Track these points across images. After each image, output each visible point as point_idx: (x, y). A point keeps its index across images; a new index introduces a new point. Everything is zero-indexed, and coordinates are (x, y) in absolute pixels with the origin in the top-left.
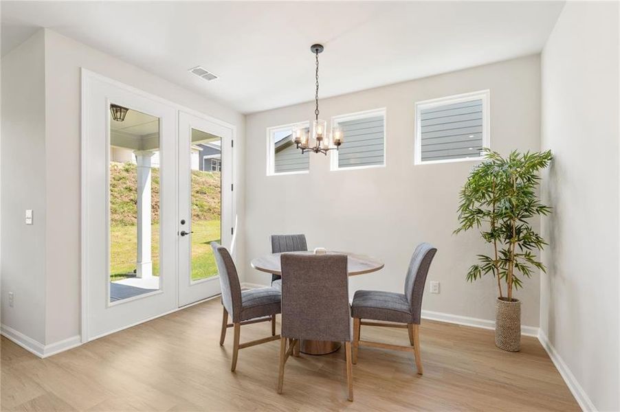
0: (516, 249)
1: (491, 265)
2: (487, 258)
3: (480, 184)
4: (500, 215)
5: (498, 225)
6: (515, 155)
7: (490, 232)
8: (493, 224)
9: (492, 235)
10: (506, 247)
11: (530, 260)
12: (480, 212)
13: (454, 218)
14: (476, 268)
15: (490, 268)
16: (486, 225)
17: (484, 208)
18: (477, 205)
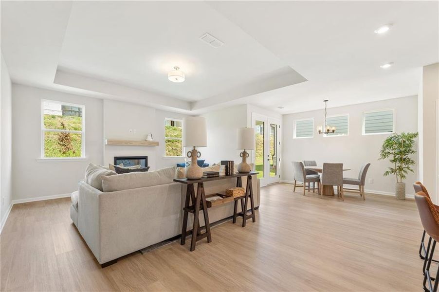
0: (404, 166)
1: (393, 171)
2: (392, 169)
3: (389, 143)
4: (397, 154)
5: (396, 157)
6: (403, 134)
7: (393, 159)
8: (395, 157)
9: (394, 161)
10: (399, 165)
11: (408, 169)
12: (389, 153)
13: (379, 154)
14: (387, 172)
15: (393, 172)
16: (391, 157)
17: (391, 152)
18: (387, 151)
